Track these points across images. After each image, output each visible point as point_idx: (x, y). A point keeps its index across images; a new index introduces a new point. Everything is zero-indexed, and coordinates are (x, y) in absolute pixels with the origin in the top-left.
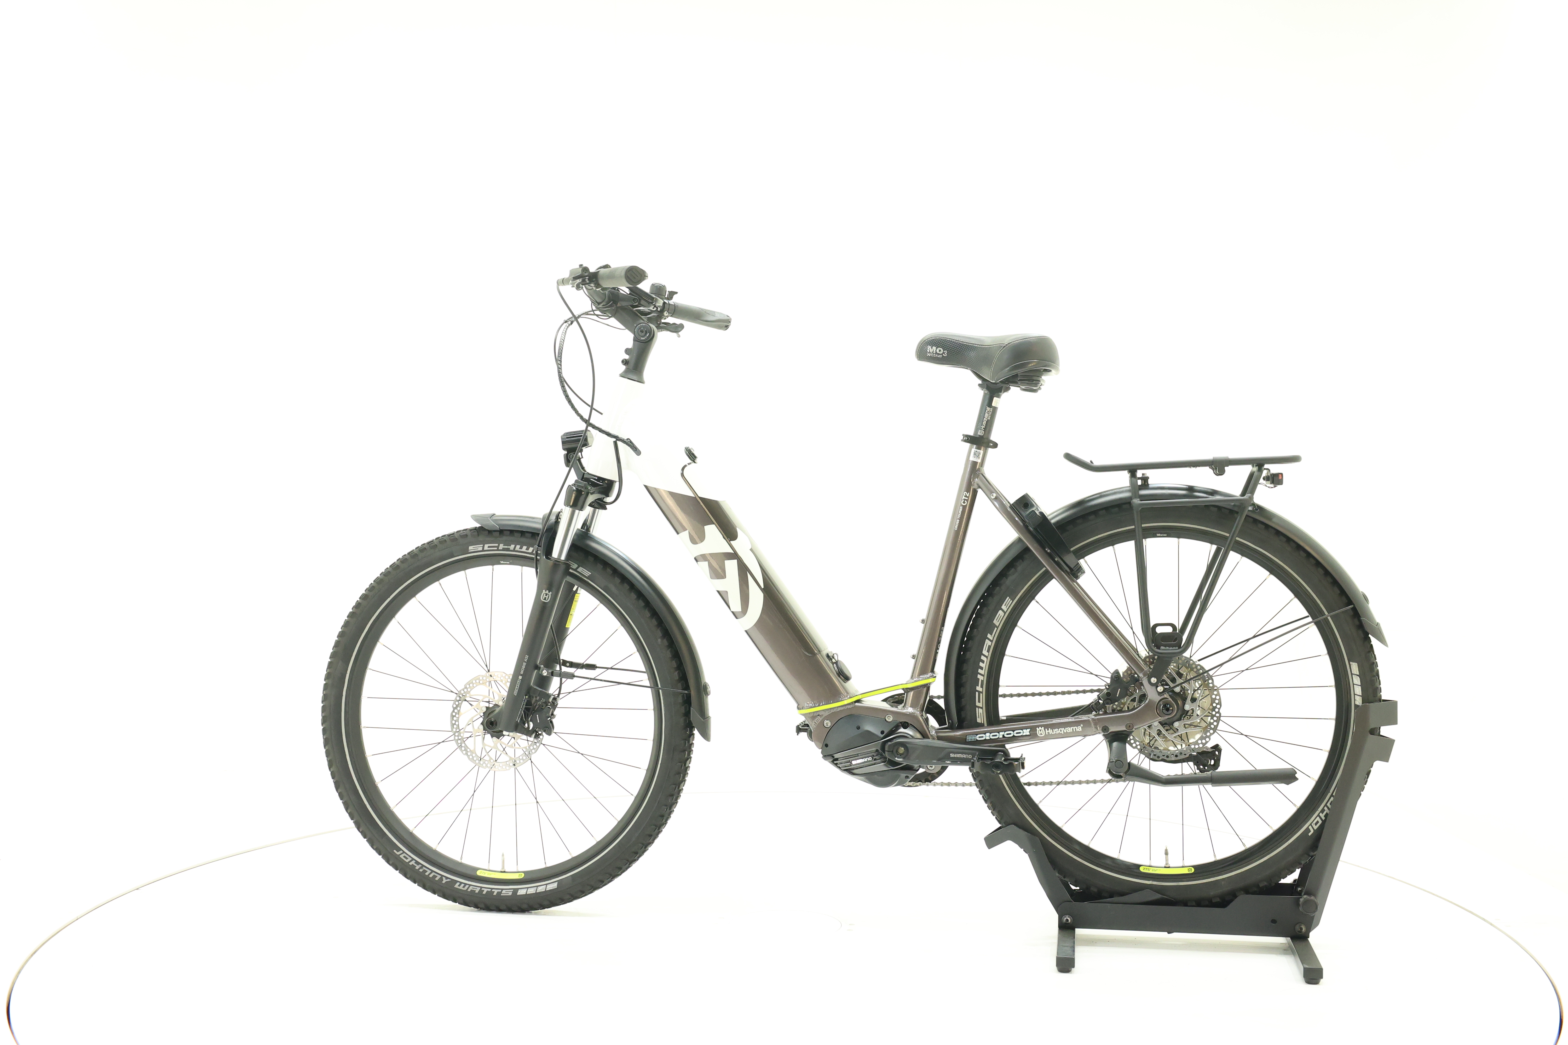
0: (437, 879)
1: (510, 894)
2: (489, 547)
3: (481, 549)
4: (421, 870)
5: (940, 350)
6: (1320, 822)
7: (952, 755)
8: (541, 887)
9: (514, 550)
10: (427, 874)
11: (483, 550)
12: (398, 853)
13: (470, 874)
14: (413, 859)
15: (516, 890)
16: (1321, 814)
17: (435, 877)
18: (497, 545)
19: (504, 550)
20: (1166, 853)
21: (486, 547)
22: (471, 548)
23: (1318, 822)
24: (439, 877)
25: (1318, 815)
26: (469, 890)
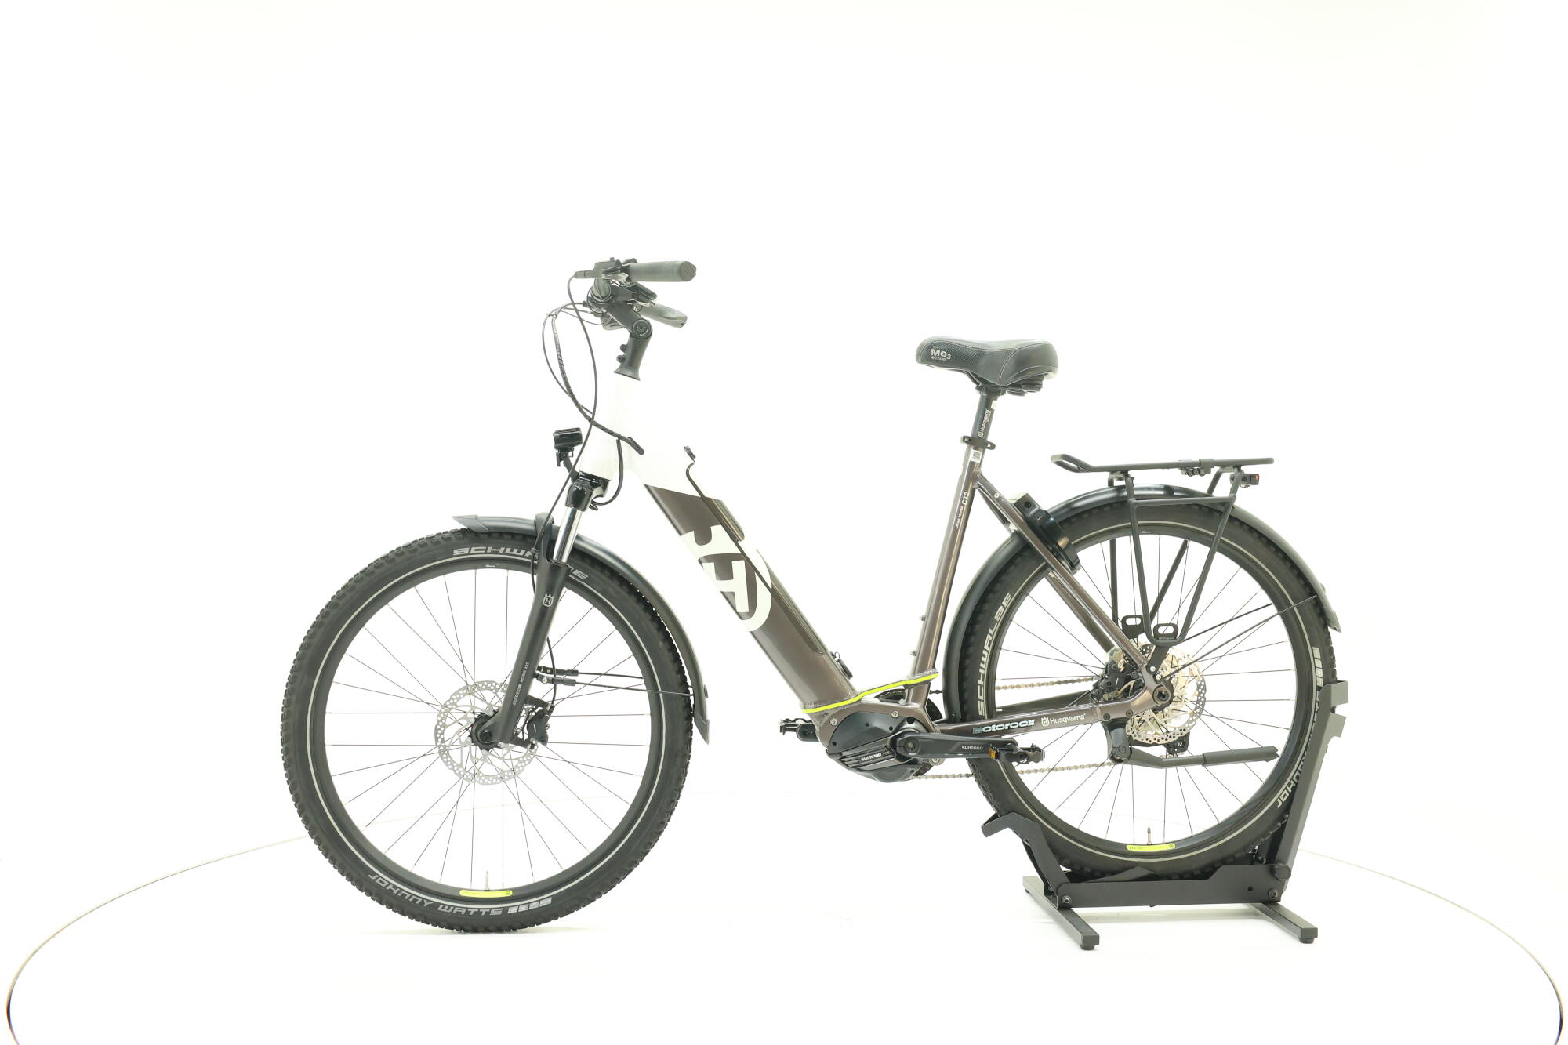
0: (418, 902)
1: (500, 913)
2: (476, 550)
3: (467, 552)
4: (399, 895)
5: (944, 354)
6: (1288, 795)
8: (534, 904)
9: (504, 553)
10: (406, 898)
11: (469, 554)
12: (374, 878)
13: (453, 896)
14: (390, 883)
15: (505, 910)
16: (1288, 788)
17: (415, 900)
19: (492, 553)
20: (1149, 832)
21: (473, 550)
22: (456, 552)
23: (1285, 795)
24: (420, 900)
25: (1286, 789)
26: (454, 912)
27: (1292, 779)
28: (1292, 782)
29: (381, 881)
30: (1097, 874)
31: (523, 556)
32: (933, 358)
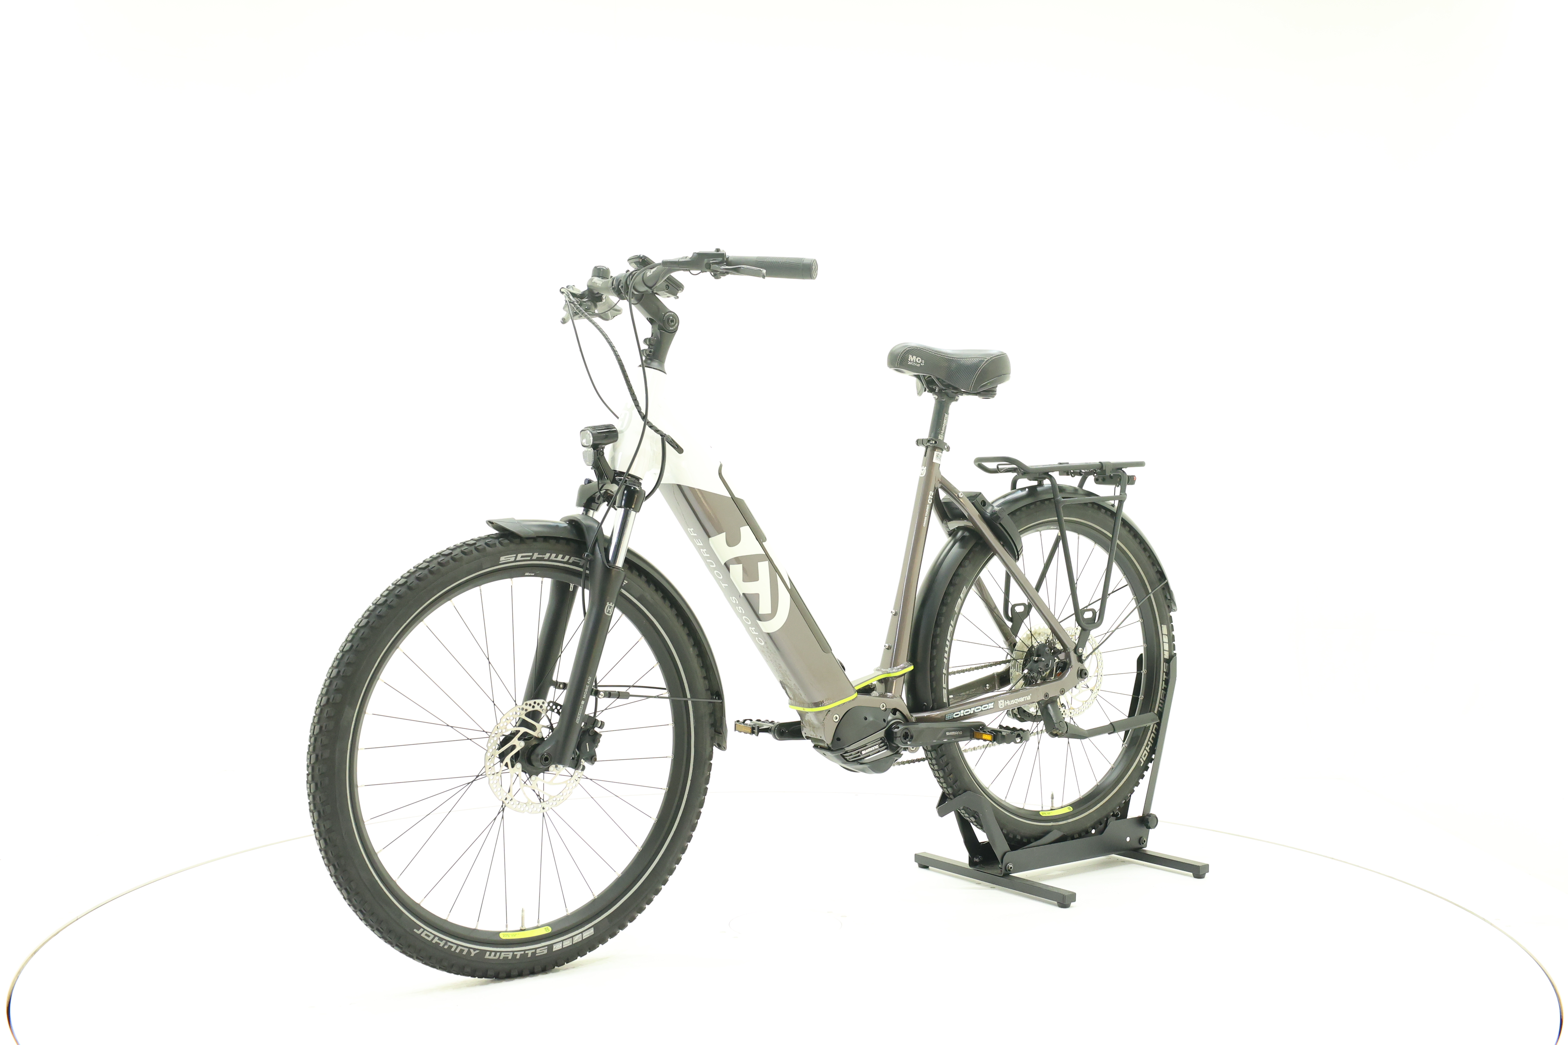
0: (464, 953)
1: (546, 952)
2: (522, 557)
3: (513, 559)
4: (446, 947)
5: (918, 360)
7: (948, 734)
9: (548, 560)
10: (453, 949)
11: (515, 561)
14: (435, 936)
15: (550, 947)
16: (1147, 748)
17: (462, 951)
18: (531, 554)
19: (538, 559)
21: (519, 557)
22: (503, 559)
24: (466, 950)
25: (1145, 749)
26: (501, 958)
27: (1149, 740)
28: (1149, 743)
29: (426, 935)
30: (1025, 840)
31: (567, 563)
32: (910, 363)
